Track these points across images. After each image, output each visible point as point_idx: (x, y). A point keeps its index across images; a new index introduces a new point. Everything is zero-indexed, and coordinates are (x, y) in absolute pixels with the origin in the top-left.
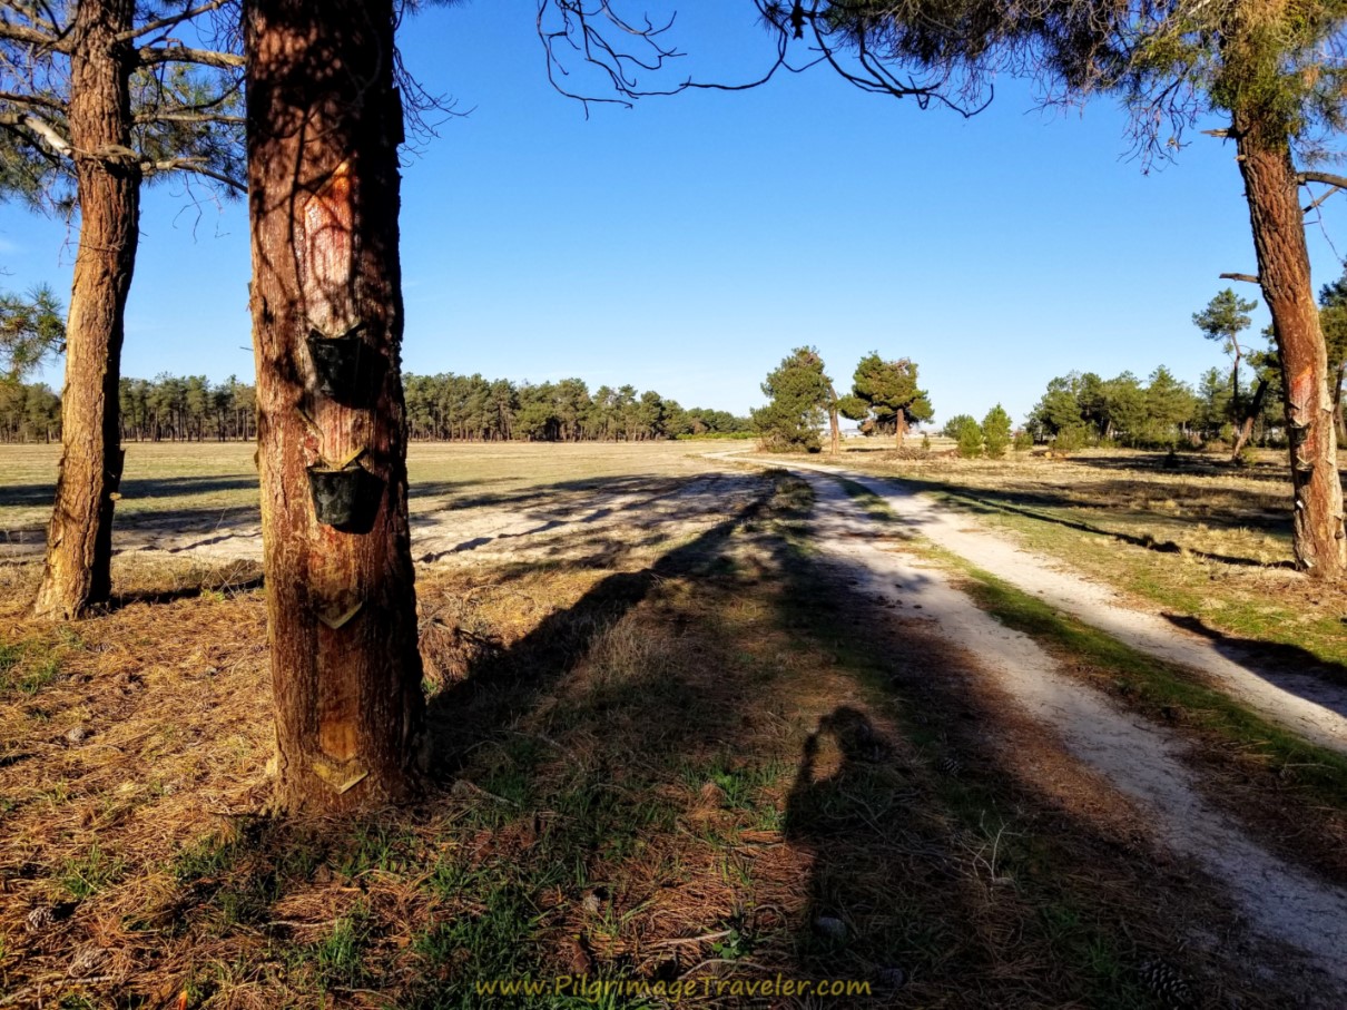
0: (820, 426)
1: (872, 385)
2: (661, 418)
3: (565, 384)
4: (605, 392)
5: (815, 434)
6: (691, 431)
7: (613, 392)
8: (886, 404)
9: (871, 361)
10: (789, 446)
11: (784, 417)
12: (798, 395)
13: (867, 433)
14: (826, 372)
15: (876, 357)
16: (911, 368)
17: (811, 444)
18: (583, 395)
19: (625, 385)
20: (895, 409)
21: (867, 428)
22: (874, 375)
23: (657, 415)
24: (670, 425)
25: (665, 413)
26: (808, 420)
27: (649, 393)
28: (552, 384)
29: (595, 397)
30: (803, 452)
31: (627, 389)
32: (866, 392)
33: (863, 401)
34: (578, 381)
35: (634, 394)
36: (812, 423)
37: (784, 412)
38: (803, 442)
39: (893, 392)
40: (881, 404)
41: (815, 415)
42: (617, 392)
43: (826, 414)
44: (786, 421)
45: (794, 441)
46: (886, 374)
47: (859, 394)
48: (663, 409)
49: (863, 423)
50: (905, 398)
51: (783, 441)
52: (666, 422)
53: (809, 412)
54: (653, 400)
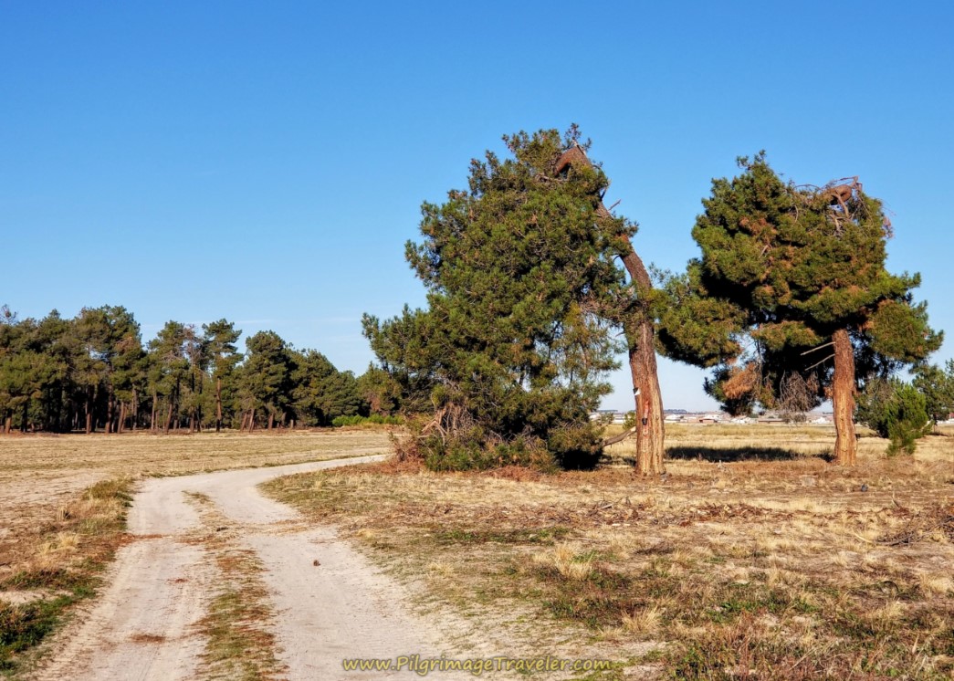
0: (598, 379)
1: (753, 254)
2: (287, 385)
3: (90, 317)
4: (175, 333)
5: (578, 406)
6: (364, 411)
7: (190, 335)
8: (794, 314)
9: (748, 184)
10: (494, 446)
11: (473, 343)
12: (523, 271)
13: (735, 406)
14: (615, 203)
15: (761, 170)
16: (861, 208)
17: (566, 437)
18: (128, 338)
19: (216, 319)
20: (826, 329)
21: (734, 388)
22: (757, 223)
23: (279, 378)
24: (304, 398)
25: (295, 375)
26: (557, 359)
27: (261, 336)
28: (63, 317)
29: (154, 344)
30: (543, 470)
31: (222, 329)
32: (733, 275)
33: (724, 306)
34: (120, 311)
35: (234, 337)
36: (572, 367)
37: (473, 327)
38: (541, 431)
39: (820, 273)
40: (783, 313)
41: (580, 340)
42: (200, 333)
43: (616, 335)
44: (477, 359)
45: (512, 426)
46: (792, 222)
47: (713, 282)
48: (292, 366)
49: (723, 376)
50: (855, 294)
51: (472, 429)
52: (297, 392)
53: (563, 330)
54: (270, 349)
